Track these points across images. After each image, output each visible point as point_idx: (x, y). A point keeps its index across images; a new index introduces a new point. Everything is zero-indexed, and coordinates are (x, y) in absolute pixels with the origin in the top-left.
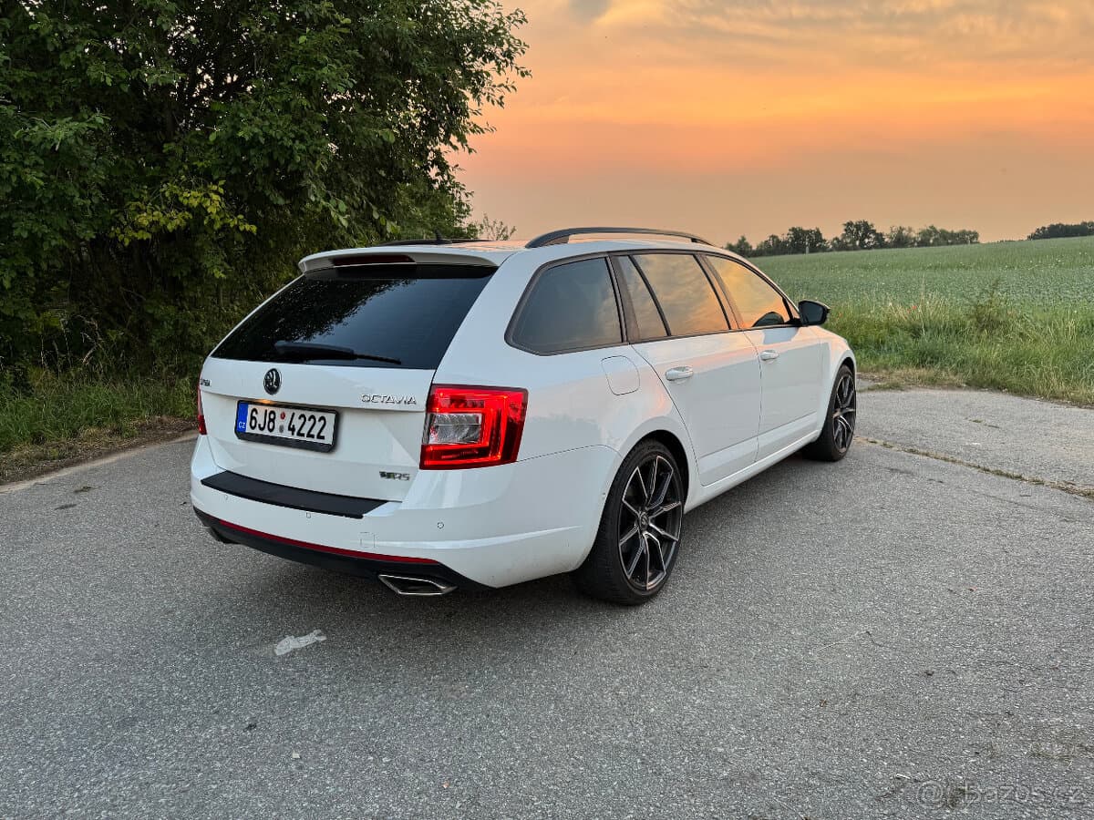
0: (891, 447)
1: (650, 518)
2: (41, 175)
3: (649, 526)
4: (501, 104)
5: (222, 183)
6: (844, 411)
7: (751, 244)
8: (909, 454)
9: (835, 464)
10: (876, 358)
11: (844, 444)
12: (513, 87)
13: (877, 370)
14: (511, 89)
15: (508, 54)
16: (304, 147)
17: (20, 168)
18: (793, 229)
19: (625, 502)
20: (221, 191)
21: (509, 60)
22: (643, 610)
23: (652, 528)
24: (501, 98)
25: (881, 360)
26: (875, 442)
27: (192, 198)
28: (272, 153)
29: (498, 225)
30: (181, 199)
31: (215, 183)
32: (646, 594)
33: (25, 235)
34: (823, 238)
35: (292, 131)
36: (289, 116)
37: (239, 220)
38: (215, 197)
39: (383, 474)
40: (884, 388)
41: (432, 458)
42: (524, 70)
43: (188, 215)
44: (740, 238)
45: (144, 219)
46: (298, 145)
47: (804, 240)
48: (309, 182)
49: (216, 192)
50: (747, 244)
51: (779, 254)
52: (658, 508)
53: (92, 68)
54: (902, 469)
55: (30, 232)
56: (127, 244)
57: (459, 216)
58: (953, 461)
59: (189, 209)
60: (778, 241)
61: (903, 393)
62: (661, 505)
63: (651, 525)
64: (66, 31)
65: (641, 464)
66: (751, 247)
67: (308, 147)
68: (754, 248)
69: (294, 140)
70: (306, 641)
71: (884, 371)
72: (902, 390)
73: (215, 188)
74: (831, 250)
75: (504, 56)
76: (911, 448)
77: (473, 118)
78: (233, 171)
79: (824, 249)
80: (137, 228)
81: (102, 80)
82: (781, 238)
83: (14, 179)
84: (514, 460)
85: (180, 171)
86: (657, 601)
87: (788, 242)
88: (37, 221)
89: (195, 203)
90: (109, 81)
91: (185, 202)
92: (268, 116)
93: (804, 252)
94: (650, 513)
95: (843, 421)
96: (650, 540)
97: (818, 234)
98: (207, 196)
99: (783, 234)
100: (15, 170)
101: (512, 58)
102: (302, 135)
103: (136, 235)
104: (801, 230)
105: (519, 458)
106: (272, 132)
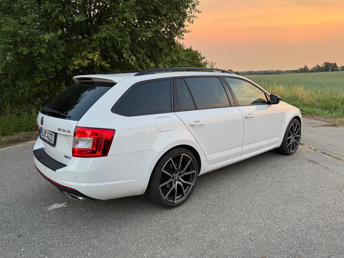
0: (317, 150)
1: (180, 176)
2: (45, 50)
3: (179, 179)
4: (193, 23)
5: (99, 51)
6: (295, 136)
7: (309, 68)
8: (322, 154)
9: (288, 156)
10: (332, 113)
11: (293, 149)
12: (196, 17)
13: (331, 118)
14: (195, 17)
15: (194, 5)
16: (122, 39)
17: (39, 48)
18: (326, 63)
19: (164, 171)
20: (99, 54)
21: (194, 8)
22: (173, 210)
23: (180, 180)
24: (193, 20)
25: (334, 114)
26: (311, 148)
27: (90, 56)
28: (113, 41)
29: (210, 62)
30: (88, 56)
31: (97, 51)
32: (175, 205)
33: (41, 68)
34: (337, 66)
35: (119, 34)
36: (118, 30)
37: (105, 63)
38: (97, 55)
39: (65, 156)
40: (330, 126)
41: (78, 153)
42: (199, 11)
43: (90, 61)
44: (305, 66)
45: (76, 63)
46: (120, 39)
47: (330, 67)
48: (124, 51)
49: (97, 54)
50: (307, 68)
51: (320, 71)
52: (183, 173)
53: (60, 17)
54: (314, 161)
55: (43, 67)
56: (72, 70)
57: (201, 59)
58: (339, 159)
59: (90, 59)
60: (319, 67)
61: (337, 128)
62: (185, 172)
63: (180, 179)
64: (53, 6)
65: (174, 157)
66: (309, 69)
67: (123, 40)
68: (310, 69)
69: (119, 37)
70: (60, 206)
71: (334, 119)
72: (337, 127)
73: (97, 53)
74: (340, 71)
75: (192, 6)
76: (324, 152)
77: (186, 28)
78: (103, 47)
79: (337, 70)
80: (75, 65)
81: (63, 21)
82: (320, 66)
83: (38, 51)
84: (107, 156)
85: (89, 48)
86: (180, 207)
87: (323, 67)
88: (45, 63)
89: (91, 58)
90: (64, 21)
91: (89, 57)
92: (111, 30)
93: (329, 71)
94: (180, 174)
95: (293, 140)
96: (178, 185)
97: (335, 64)
98: (95, 55)
99: (321, 65)
100: (38, 49)
101: (195, 7)
102: (122, 36)
103: (75, 68)
104: (329, 63)
105: (108, 155)
106: (112, 35)
